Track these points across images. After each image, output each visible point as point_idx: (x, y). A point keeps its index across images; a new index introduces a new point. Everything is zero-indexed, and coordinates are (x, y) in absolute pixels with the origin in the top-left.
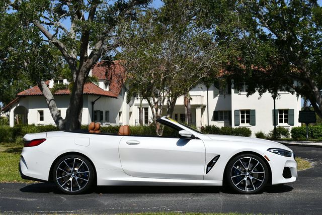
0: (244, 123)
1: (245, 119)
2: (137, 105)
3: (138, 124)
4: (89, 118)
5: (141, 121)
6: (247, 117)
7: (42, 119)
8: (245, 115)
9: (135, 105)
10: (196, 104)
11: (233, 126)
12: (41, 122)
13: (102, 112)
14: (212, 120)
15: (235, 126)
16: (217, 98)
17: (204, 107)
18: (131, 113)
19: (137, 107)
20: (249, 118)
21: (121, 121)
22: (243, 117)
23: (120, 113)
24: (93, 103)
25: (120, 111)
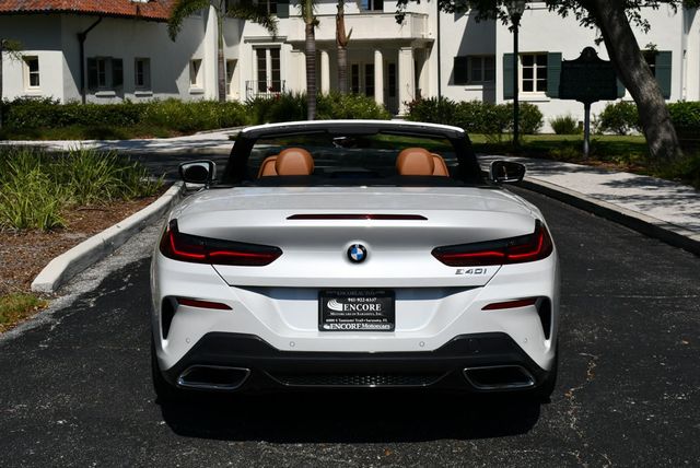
0: (532, 90)
1: (535, 79)
2: (250, 41)
3: (254, 92)
4: (65, 81)
5: (262, 87)
6: (541, 73)
7: (34, 80)
8: (535, 67)
9: (245, 42)
10: (399, 36)
11: (500, 100)
12: (32, 91)
13: (118, 63)
14: (450, 84)
15: (505, 98)
16: (464, 19)
17: (429, 44)
18: (232, 65)
19: (249, 45)
20: (545, 76)
21: (199, 86)
22: (528, 73)
23: (196, 65)
24: (81, 37)
25: (195, 57)
